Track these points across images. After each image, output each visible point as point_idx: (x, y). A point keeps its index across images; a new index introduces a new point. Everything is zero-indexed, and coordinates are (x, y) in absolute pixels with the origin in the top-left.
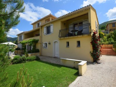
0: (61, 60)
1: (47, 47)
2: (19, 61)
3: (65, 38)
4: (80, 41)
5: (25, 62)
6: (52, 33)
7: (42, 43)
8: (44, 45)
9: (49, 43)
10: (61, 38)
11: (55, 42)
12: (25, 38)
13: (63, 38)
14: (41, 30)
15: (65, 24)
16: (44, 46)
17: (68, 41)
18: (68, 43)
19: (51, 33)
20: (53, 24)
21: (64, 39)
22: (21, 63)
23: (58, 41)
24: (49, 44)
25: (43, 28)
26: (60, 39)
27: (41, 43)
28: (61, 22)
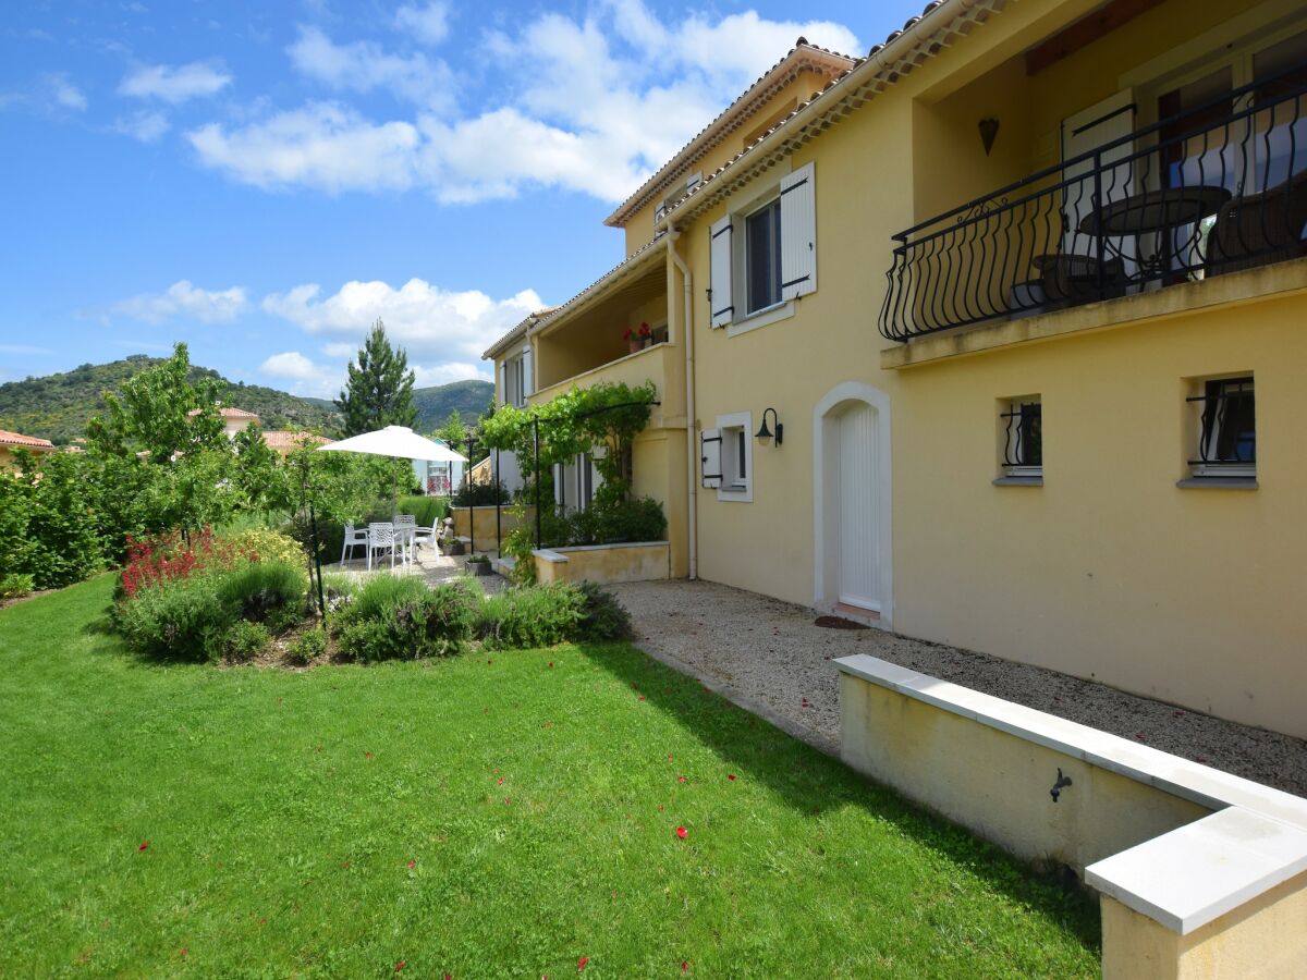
0: (853, 694)
1: (747, 482)
2: (392, 634)
3: (979, 341)
4: (1249, 380)
5: (451, 652)
6: (803, 288)
7: (696, 425)
8: (712, 450)
9: (764, 432)
10: (920, 353)
11: (844, 411)
12: (549, 379)
13: (942, 347)
14: (680, 274)
15: (988, 131)
16: (712, 467)
17: (1018, 382)
18: (1026, 420)
19: (788, 293)
20: (807, 171)
21: (960, 360)
22: (411, 656)
23: (880, 399)
24: (775, 434)
25: (700, 240)
26: (907, 371)
27: (689, 432)
28: (921, 102)
